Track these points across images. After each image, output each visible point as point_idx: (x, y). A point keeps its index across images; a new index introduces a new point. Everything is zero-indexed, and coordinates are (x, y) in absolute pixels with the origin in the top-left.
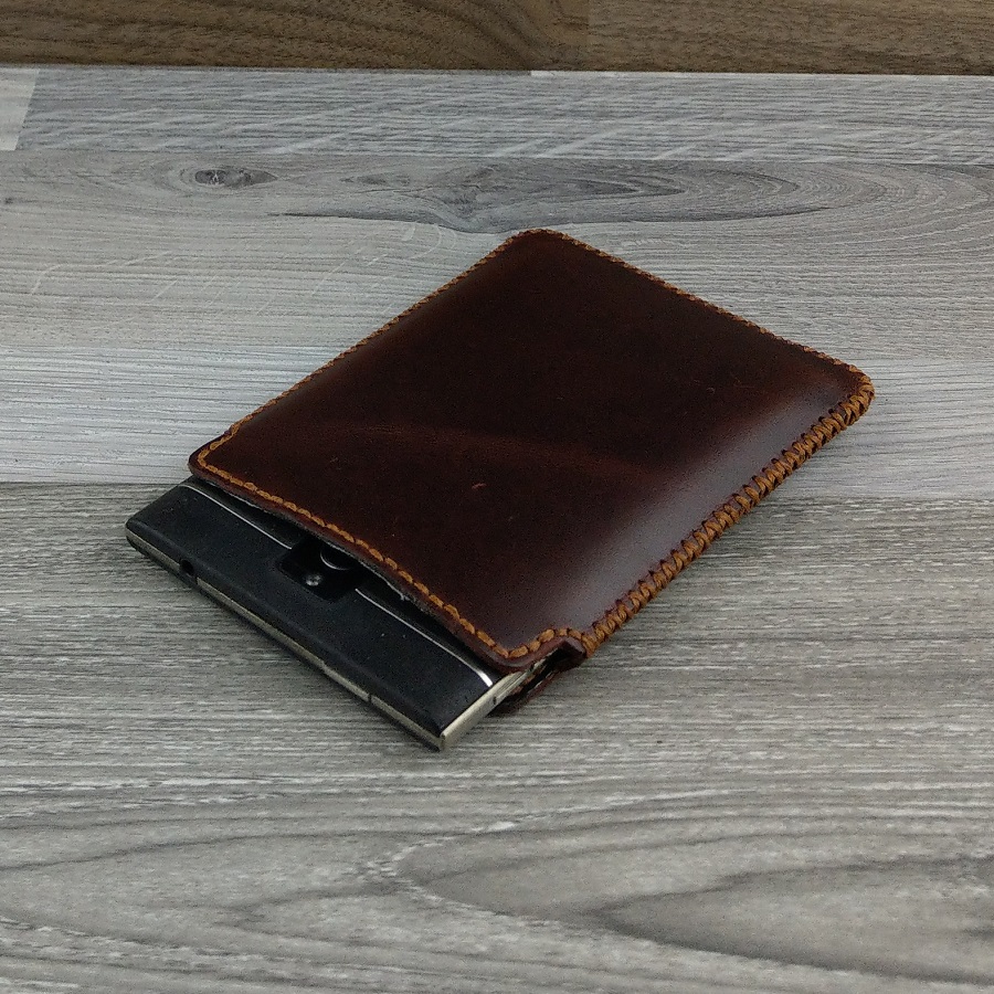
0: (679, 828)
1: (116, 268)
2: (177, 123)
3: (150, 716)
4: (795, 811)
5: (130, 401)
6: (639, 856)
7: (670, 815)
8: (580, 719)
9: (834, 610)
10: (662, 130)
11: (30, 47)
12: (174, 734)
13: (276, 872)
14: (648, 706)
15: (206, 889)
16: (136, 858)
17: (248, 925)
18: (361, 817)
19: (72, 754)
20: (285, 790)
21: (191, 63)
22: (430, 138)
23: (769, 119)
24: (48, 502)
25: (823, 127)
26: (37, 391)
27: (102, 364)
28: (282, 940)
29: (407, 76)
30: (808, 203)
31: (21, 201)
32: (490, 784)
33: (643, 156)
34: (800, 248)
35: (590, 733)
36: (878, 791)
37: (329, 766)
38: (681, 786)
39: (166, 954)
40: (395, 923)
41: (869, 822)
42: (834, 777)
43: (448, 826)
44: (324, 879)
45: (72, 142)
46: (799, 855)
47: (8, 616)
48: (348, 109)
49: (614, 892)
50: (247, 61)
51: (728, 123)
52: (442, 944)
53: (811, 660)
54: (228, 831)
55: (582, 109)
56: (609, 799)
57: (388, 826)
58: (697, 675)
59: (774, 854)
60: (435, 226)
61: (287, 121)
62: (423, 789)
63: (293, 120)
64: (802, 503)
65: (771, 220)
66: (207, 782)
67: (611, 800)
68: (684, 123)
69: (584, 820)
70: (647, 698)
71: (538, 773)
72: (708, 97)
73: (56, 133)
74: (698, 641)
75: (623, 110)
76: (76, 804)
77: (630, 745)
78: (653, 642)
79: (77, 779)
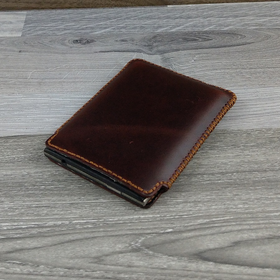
0: (219, 229)
1: (51, 70)
2: (67, 26)
3: (68, 202)
4: (252, 222)
5: (58, 109)
6: (208, 237)
7: (217, 225)
8: (190, 198)
9: (261, 162)
10: (206, 21)
11: (23, 5)
12: (76, 207)
13: (106, 247)
14: (209, 193)
15: (87, 253)
16: (66, 244)
17: (98, 262)
18: (129, 230)
19: (47, 215)
20: (108, 223)
21: (70, 8)
22: (139, 27)
23: (236, 16)
24: (36, 140)
25: (252, 18)
26: (32, 108)
27: (49, 99)
28: (109, 266)
29: (132, 9)
30: (248, 41)
31: (24, 51)
32: (165, 218)
33: (201, 29)
34: (246, 55)
35: (193, 202)
36: (275, 215)
37: (120, 215)
38: (219, 216)
39: (76, 272)
40: (140, 260)
41: (273, 225)
42: (263, 212)
43: (154, 231)
44: (119, 248)
45: (38, 33)
46: (253, 235)
47: (27, 175)
48: (115, 19)
49: (202, 248)
50: (86, 6)
51: (224, 19)
52: (154, 266)
53: (255, 177)
54: (92, 235)
55: (182, 16)
56: (199, 221)
57: (137, 232)
58: (222, 184)
59: (246, 235)
60: (142, 53)
61: (98, 24)
62: (146, 220)
63: (99, 24)
64: (250, 131)
65: (238, 47)
66: (85, 221)
67: (200, 221)
68: (212, 19)
69: (192, 227)
70: (208, 191)
71: (179, 214)
72: (219, 11)
73: (33, 30)
74: (222, 173)
75: (194, 16)
76: (49, 229)
77: (204, 205)
78: (210, 174)
79: (48, 222)
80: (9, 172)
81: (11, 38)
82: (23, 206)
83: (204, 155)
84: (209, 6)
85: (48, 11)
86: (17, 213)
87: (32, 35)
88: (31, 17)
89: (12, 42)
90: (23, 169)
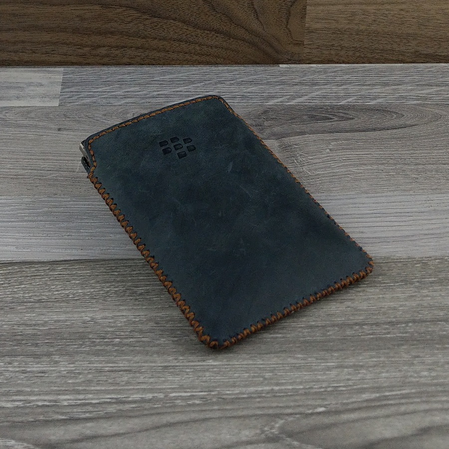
0: (396, 408)
2: (127, 92)
3: (159, 365)
4: (445, 399)
6: (381, 421)
7: (392, 402)
8: (346, 360)
9: (448, 307)
10: (341, 92)
11: (58, 58)
12: (172, 372)
13: (226, 434)
14: (374, 353)
15: (197, 442)
16: (164, 430)
18: (259, 408)
19: (128, 383)
20: (224, 397)
21: (130, 64)
22: (240, 97)
23: (386, 84)
24: (98, 268)
25: (410, 88)
29: (226, 68)
30: (408, 123)
31: (65, 129)
32: (312, 391)
33: (334, 103)
34: (408, 144)
35: (351, 367)
37: (241, 385)
38: (394, 389)
43: (297, 410)
44: (247, 436)
45: (83, 101)
47: (90, 321)
48: (201, 84)
49: (373, 437)
50: (154, 62)
51: (368, 87)
53: (441, 330)
54: (202, 416)
55: (304, 82)
57: (271, 412)
58: (393, 339)
59: (438, 418)
63: (178, 89)
64: (426, 259)
65: (395, 131)
66: (189, 394)
67: (365, 396)
68: (349, 87)
69: (356, 406)
70: (373, 350)
71: (332, 385)
72: (358, 75)
73: (76, 97)
74: (391, 323)
75: (322, 82)
76: (134, 406)
77: (370, 371)
78: (372, 324)
79: (133, 394)
80: (62, 317)
81: (43, 108)
82: (90, 369)
83: (361, 296)
84: (343, 68)
85: (97, 69)
86: (82, 380)
87: (76, 104)
88: (71, 76)
89: (46, 114)
90: (84, 312)
